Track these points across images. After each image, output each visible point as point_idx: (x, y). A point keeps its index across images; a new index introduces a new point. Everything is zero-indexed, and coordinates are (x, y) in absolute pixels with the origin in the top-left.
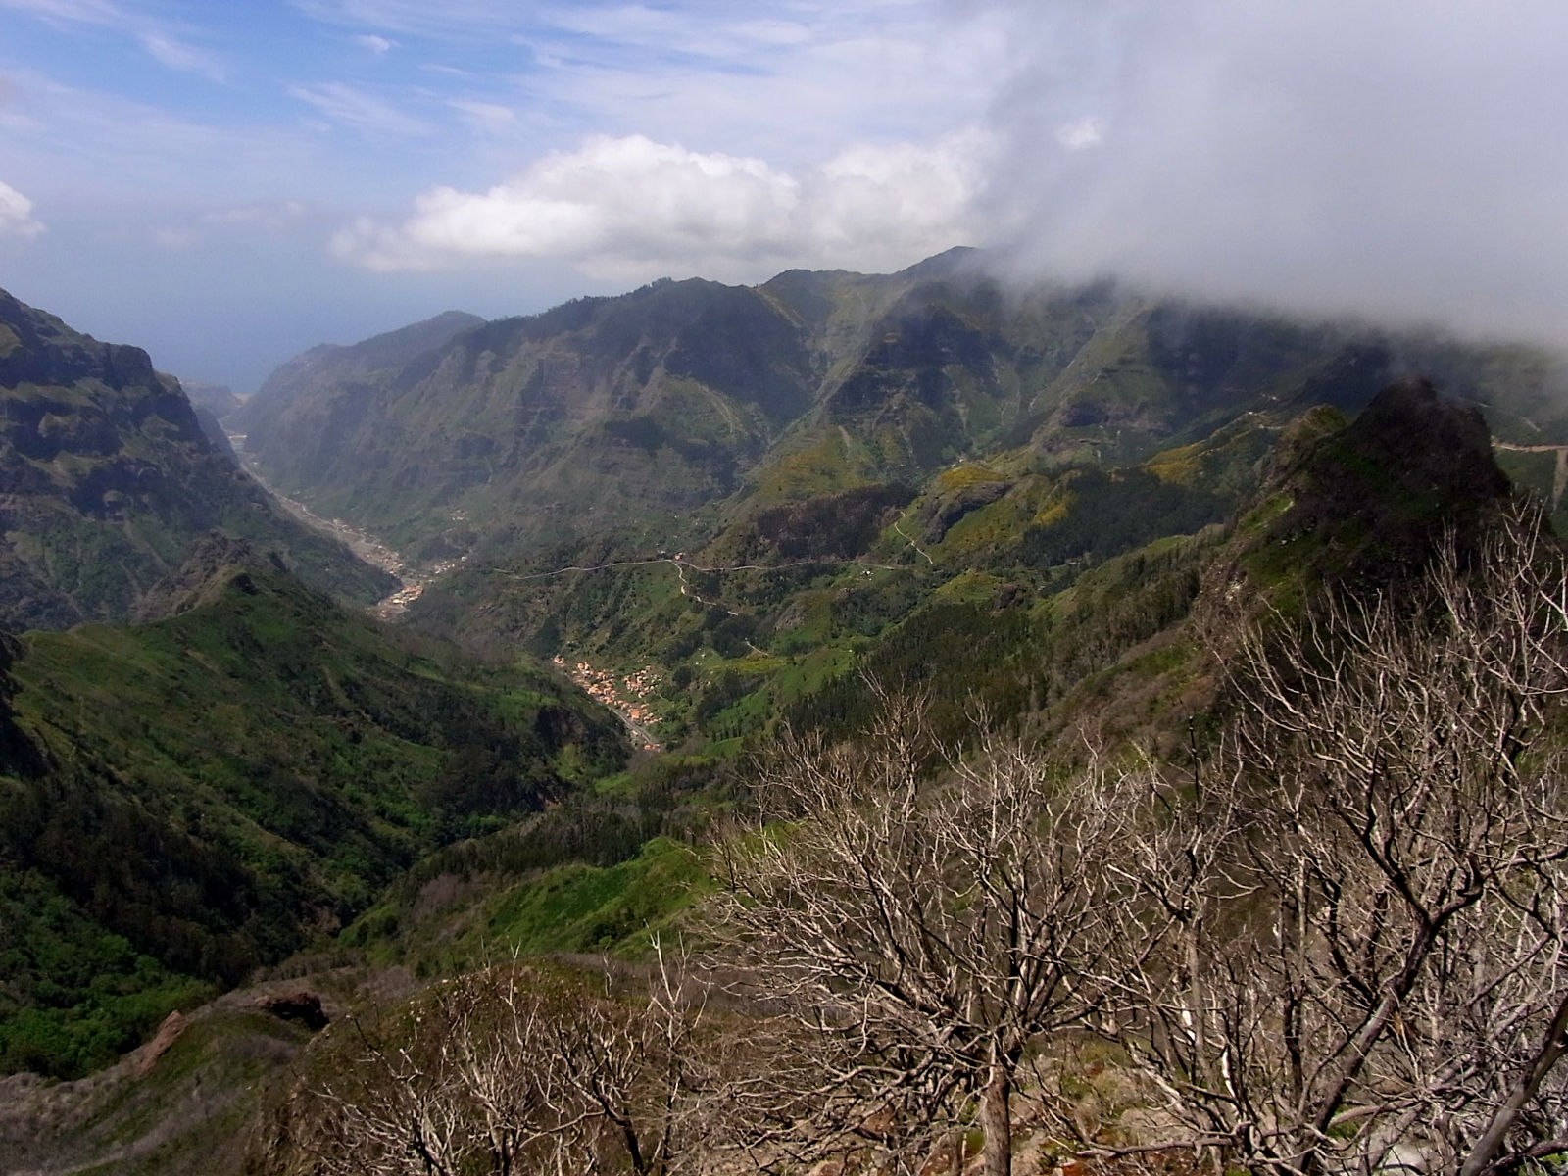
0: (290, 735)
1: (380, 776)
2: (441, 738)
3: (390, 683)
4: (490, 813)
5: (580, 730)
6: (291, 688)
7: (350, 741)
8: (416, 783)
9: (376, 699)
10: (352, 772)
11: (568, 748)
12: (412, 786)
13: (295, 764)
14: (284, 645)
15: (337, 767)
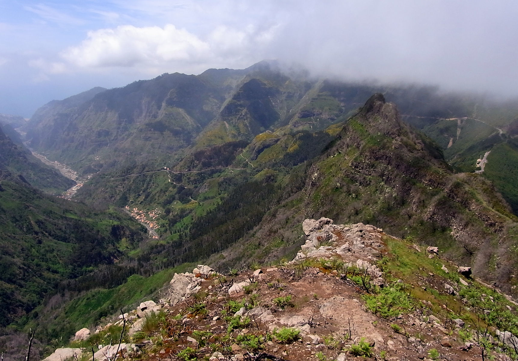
0: (13, 243)
1: (49, 255)
2: (74, 239)
3: (56, 221)
4: (90, 266)
5: (127, 233)
6: (16, 225)
7: (38, 243)
8: (63, 257)
9: (50, 227)
10: (38, 255)
11: (124, 240)
12: (62, 258)
13: (15, 253)
14: (14, 209)
15: (32, 253)
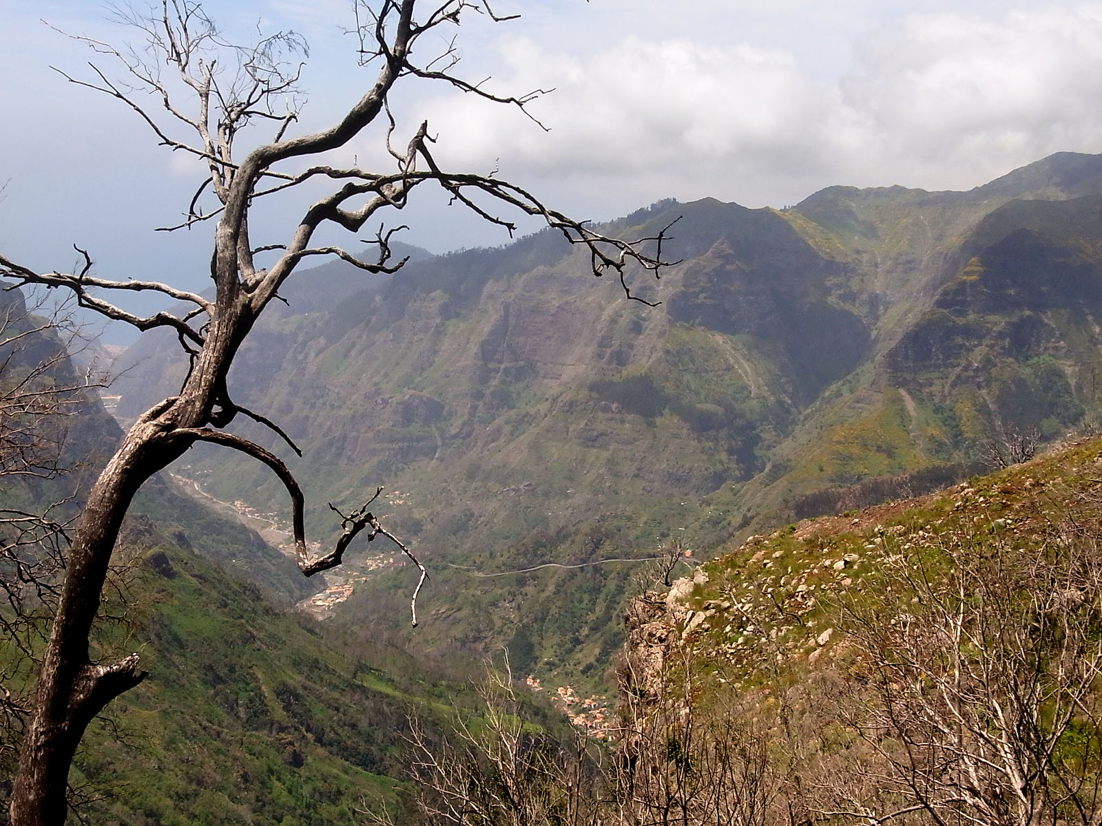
0: (218, 752)
1: (326, 810)
3: (336, 695)
6: (217, 694)
7: (290, 764)
9: (320, 714)
10: (292, 802)
13: (223, 788)
14: (208, 641)
15: (274, 795)
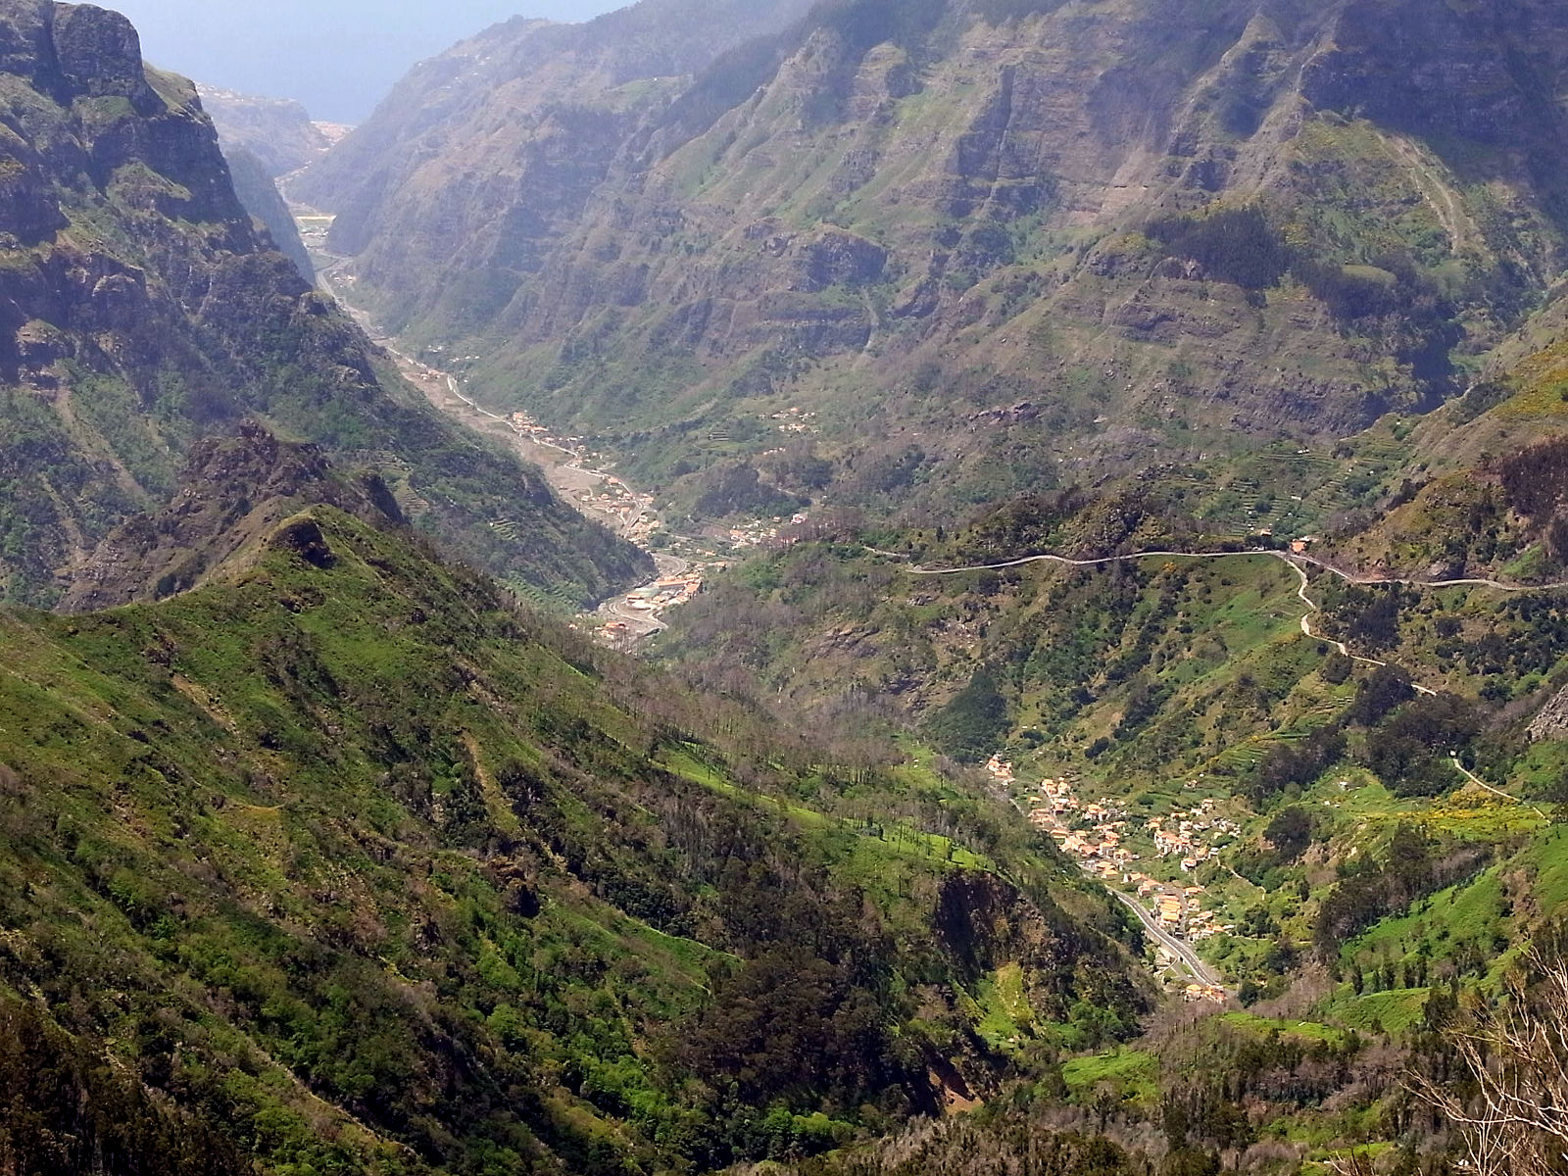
0: (384, 884)
1: (575, 995)
2: (718, 922)
3: (613, 788)
4: (815, 1106)
5: (1037, 934)
6: (393, 779)
7: (515, 910)
8: (653, 1019)
9: (580, 821)
10: (514, 979)
11: (1007, 974)
12: (647, 1027)
13: (388, 950)
14: (385, 684)
15: (482, 965)
